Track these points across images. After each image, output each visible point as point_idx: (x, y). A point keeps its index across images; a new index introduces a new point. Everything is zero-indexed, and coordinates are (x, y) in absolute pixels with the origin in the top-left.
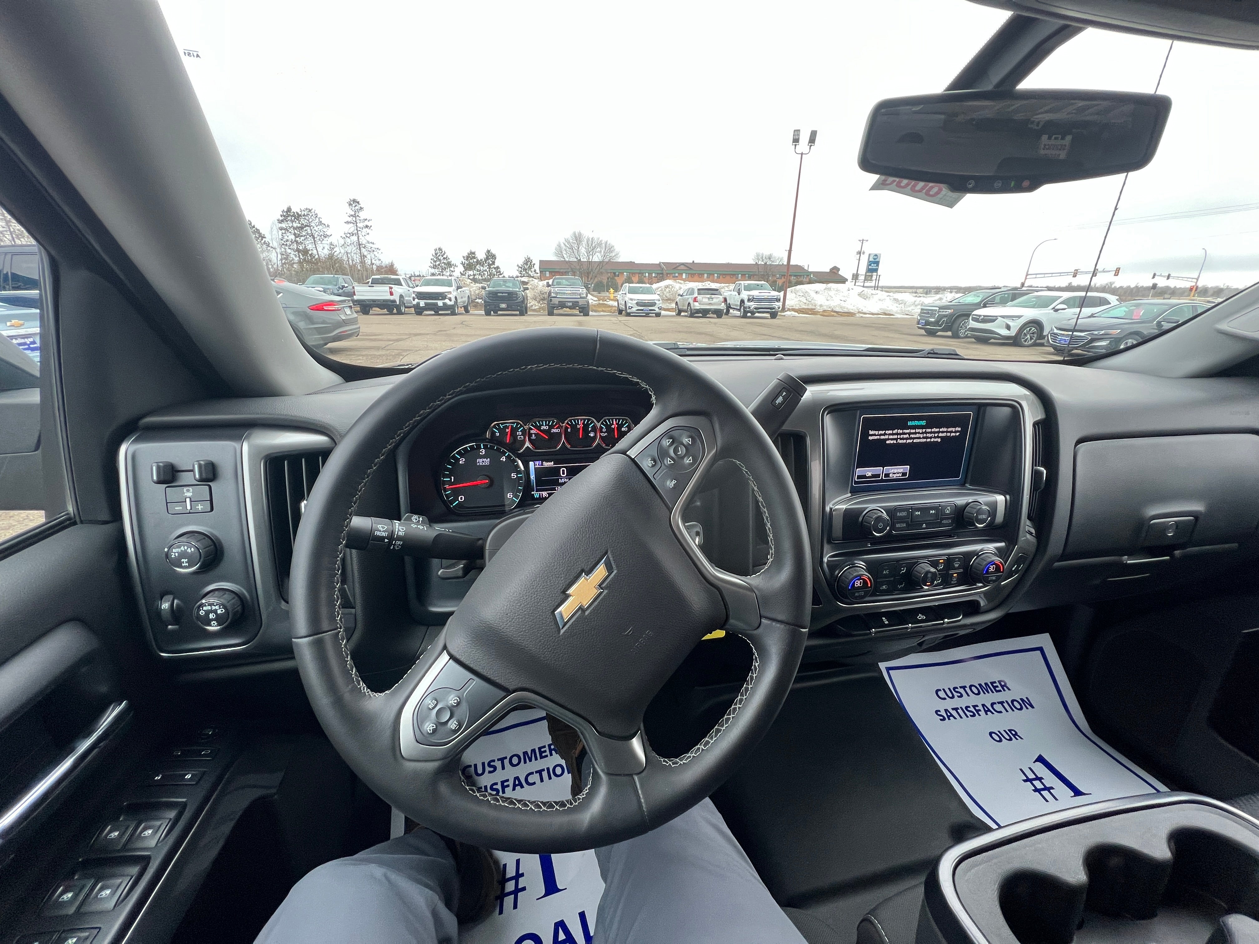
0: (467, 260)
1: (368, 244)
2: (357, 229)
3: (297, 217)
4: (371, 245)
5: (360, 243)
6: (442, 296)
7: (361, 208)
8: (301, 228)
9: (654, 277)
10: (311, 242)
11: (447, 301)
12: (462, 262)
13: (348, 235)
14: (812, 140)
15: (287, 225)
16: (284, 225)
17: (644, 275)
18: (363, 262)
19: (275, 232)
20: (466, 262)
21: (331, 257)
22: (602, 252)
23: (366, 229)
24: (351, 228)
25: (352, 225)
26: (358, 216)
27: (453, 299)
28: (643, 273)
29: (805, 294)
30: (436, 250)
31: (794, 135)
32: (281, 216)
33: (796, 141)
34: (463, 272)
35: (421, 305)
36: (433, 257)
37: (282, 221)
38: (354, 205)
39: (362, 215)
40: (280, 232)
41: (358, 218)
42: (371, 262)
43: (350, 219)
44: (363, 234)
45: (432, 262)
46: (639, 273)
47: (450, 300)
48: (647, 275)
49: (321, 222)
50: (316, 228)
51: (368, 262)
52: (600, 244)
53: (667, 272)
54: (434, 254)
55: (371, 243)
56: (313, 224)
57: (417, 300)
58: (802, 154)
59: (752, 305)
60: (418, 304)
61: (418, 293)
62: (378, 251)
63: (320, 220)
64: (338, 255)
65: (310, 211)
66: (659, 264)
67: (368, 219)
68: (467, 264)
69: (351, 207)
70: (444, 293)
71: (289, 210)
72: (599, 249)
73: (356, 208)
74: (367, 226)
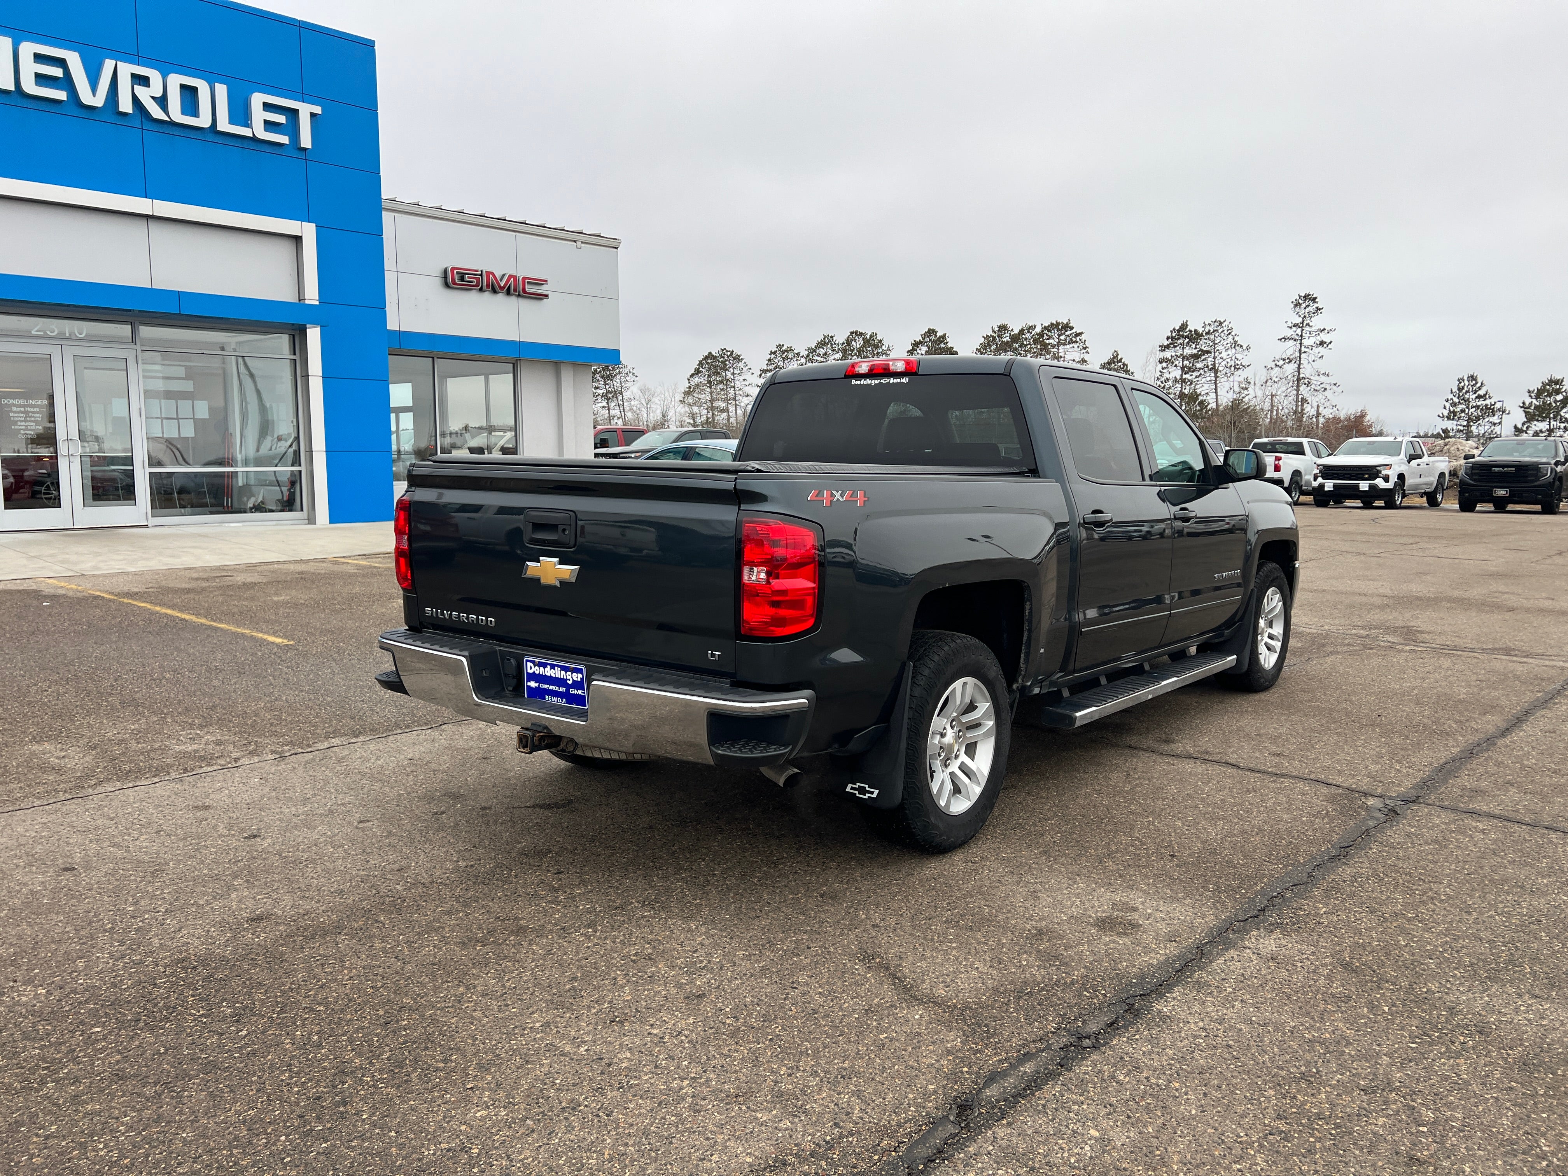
0: (1537, 397)
1: (1317, 378)
2: (1300, 350)
3: (1195, 337)
4: (1323, 379)
5: (1301, 376)
6: (1371, 472)
7: (1318, 309)
8: (1196, 357)
10: (1208, 379)
11: (1380, 482)
12: (1524, 403)
13: (1281, 363)
15: (1173, 354)
16: (1168, 354)
18: (1299, 414)
19: (1151, 367)
20: (1534, 401)
21: (1236, 405)
23: (1320, 348)
24: (1290, 349)
25: (1292, 342)
26: (1308, 324)
27: (1393, 479)
30: (1461, 380)
32: (1168, 338)
34: (1523, 424)
35: (1326, 489)
36: (1450, 396)
37: (1168, 347)
38: (1304, 305)
39: (1317, 322)
40: (1159, 367)
41: (1307, 328)
42: (1318, 411)
43: (1290, 333)
44: (1311, 359)
45: (1448, 405)
47: (1386, 479)
49: (1236, 342)
50: (1224, 355)
51: (1310, 410)
54: (1455, 389)
55: (1324, 374)
56: (1220, 347)
57: (1320, 480)
60: (1322, 486)
61: (1324, 466)
62: (1334, 387)
63: (1236, 338)
64: (1250, 400)
65: (1221, 323)
67: (1328, 329)
68: (1536, 407)
69: (1297, 309)
70: (1374, 467)
71: (1184, 326)
73: (1307, 310)
74: (1322, 343)
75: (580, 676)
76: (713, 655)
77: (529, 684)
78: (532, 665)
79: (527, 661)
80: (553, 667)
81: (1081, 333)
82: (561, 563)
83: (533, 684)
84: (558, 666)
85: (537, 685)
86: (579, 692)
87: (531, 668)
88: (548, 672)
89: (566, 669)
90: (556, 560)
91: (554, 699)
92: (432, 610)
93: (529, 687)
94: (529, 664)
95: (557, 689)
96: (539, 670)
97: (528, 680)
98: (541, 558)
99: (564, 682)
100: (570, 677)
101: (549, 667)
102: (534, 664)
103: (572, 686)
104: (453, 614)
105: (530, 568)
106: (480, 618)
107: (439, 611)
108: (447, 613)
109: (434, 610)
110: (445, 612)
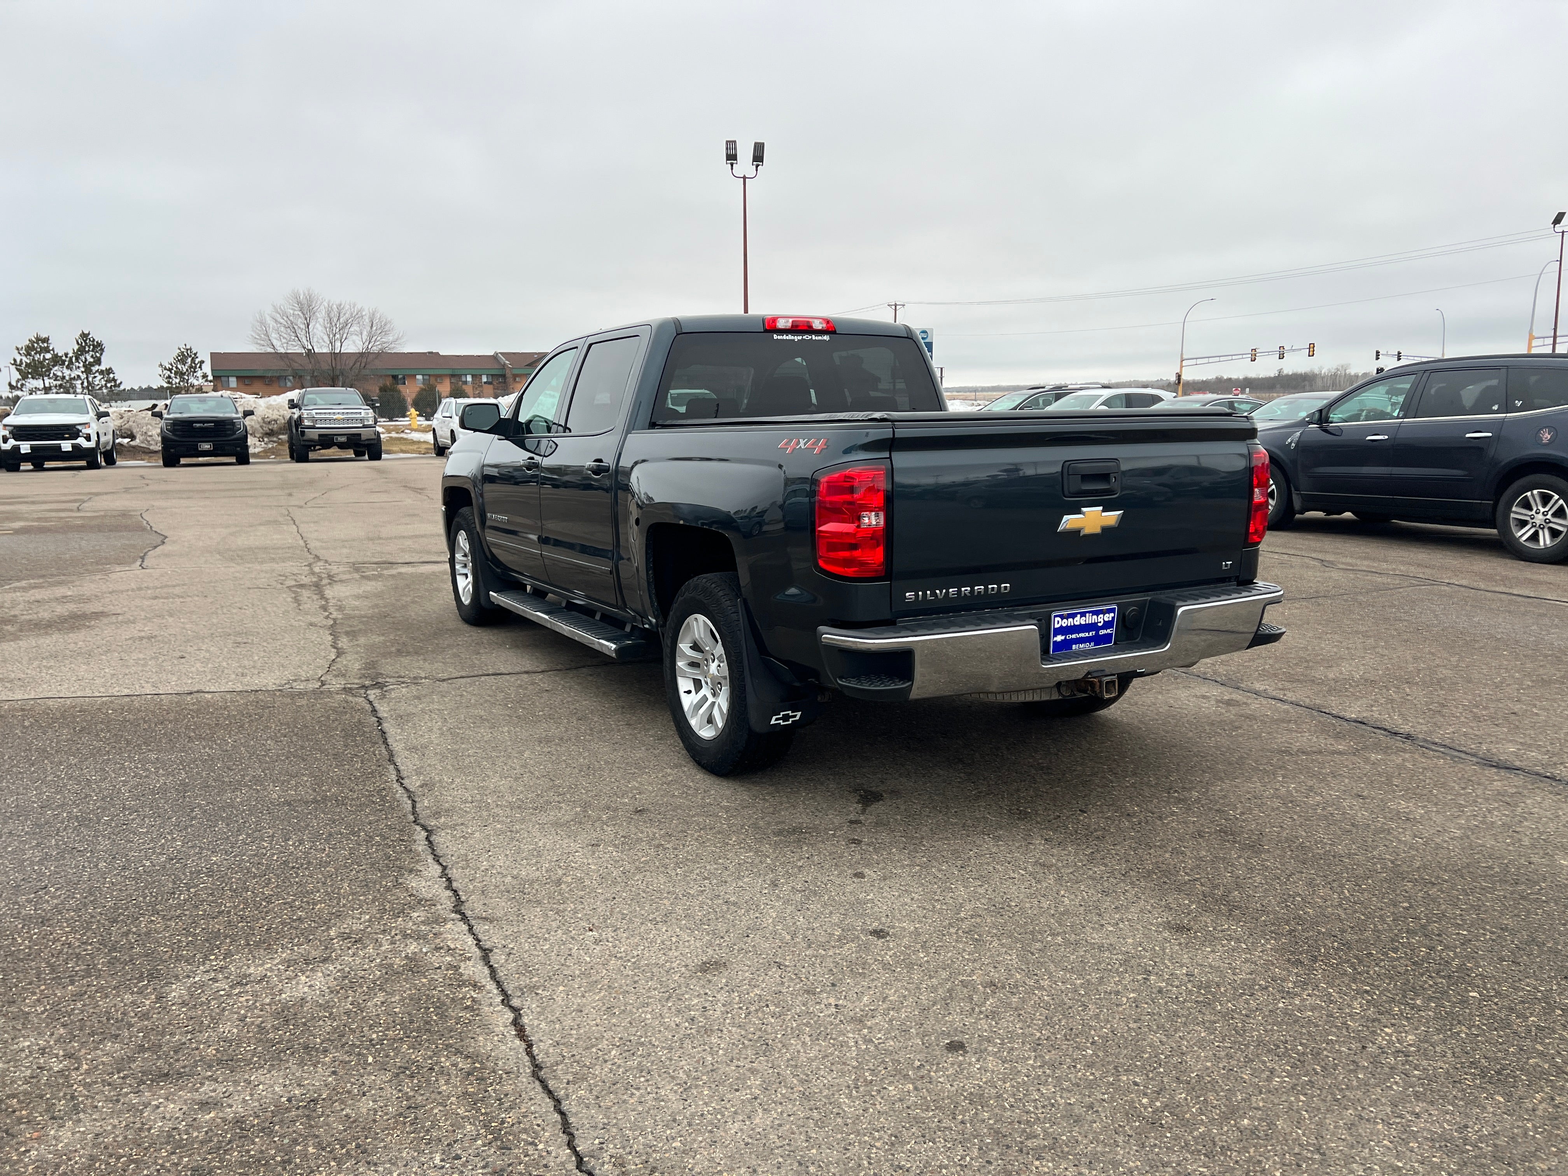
6: (71, 431)
9: (485, 383)
11: (81, 441)
14: (758, 157)
17: (464, 379)
22: (365, 333)
27: (94, 438)
28: (460, 376)
31: (727, 149)
33: (732, 157)
35: (23, 452)
46: (453, 376)
47: (88, 438)
48: (469, 378)
52: (357, 317)
53: (516, 372)
57: (12, 442)
58: (744, 177)
60: (16, 449)
61: (15, 427)
66: (495, 357)
70: (74, 426)
72: (355, 328)
75: (1112, 615)
76: (1226, 565)
77: (1055, 639)
78: (1060, 620)
79: (1055, 616)
80: (1083, 615)
82: (1103, 511)
83: (1059, 638)
84: (1089, 612)
85: (1063, 638)
86: (1109, 631)
87: (1058, 623)
88: (1078, 621)
89: (1097, 613)
90: (1101, 508)
91: (1082, 646)
92: (917, 595)
93: (1055, 642)
94: (1057, 619)
95: (1087, 635)
96: (1065, 623)
97: (1055, 636)
98: (1084, 509)
99: (1093, 627)
100: (1101, 619)
101: (1079, 616)
102: (1062, 617)
103: (1102, 628)
104: (951, 590)
105: (1069, 521)
106: (990, 586)
107: (928, 592)
108: (941, 592)
109: (920, 593)
110: (938, 592)
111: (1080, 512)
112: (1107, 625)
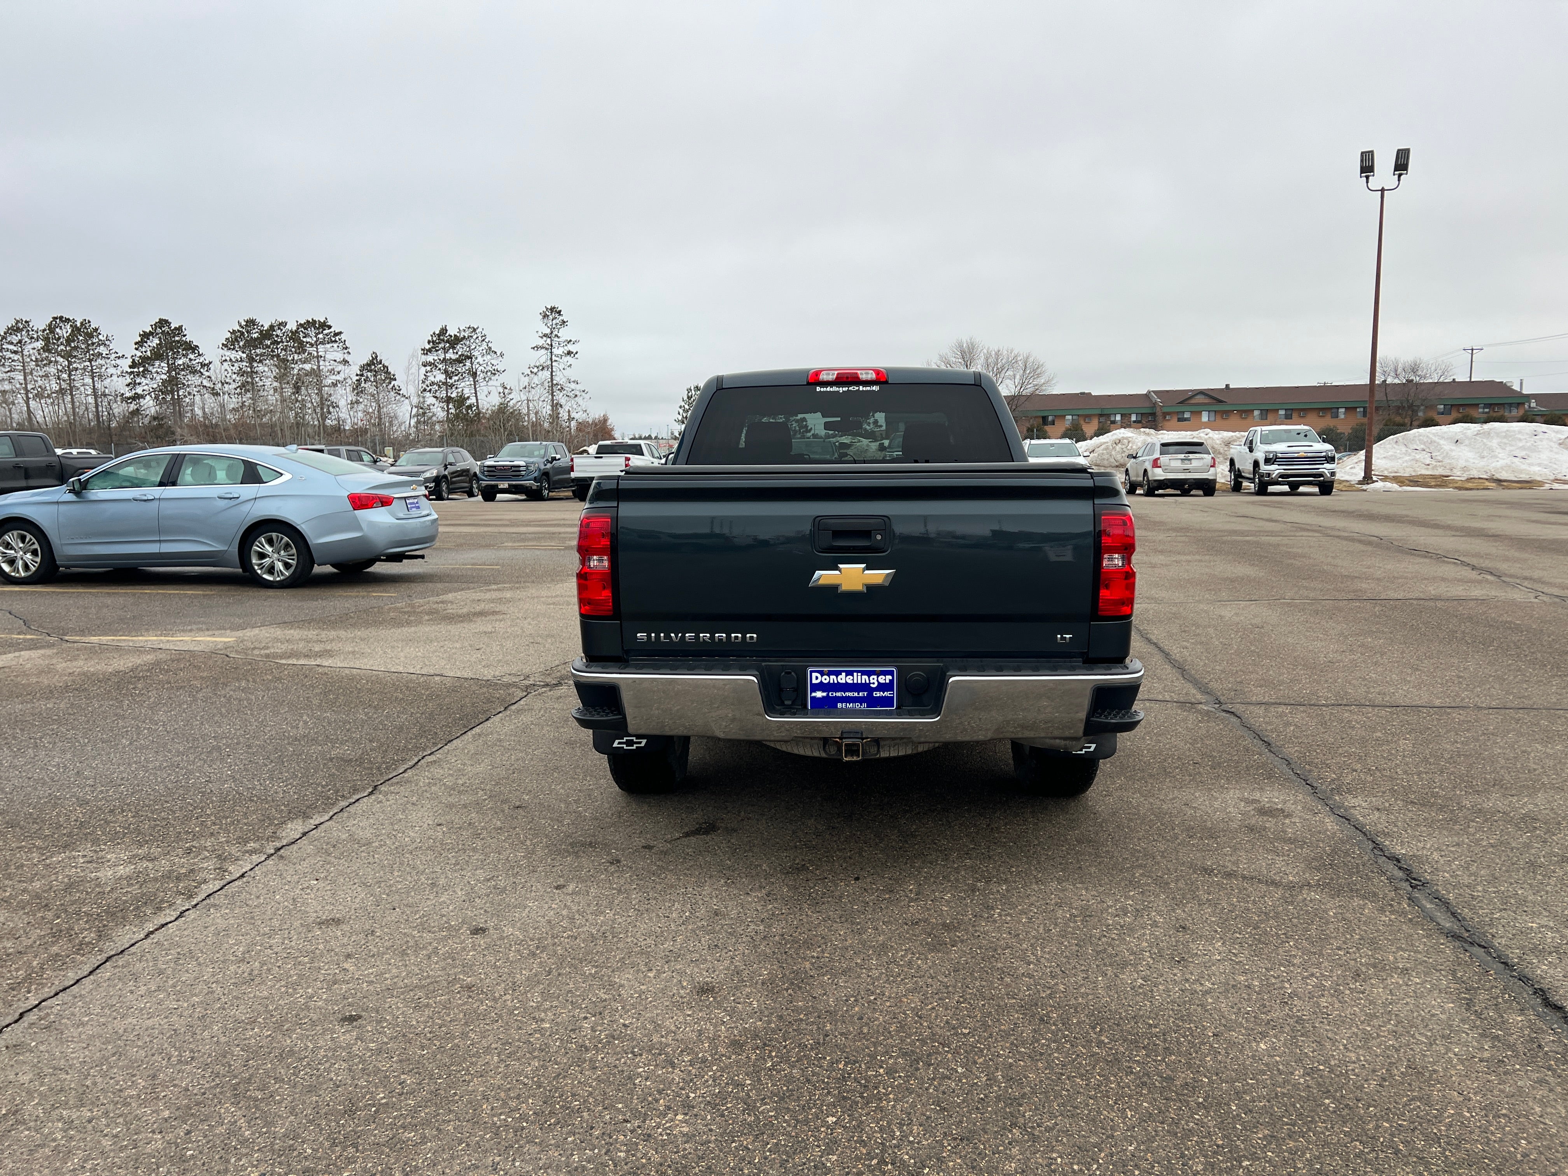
1: (568, 385)
2: (551, 359)
3: (455, 341)
4: (573, 386)
5: (555, 382)
7: (564, 322)
8: (459, 361)
9: (1134, 422)
10: (468, 383)
13: (535, 370)
14: (1401, 164)
15: (436, 358)
16: (430, 358)
17: (1112, 419)
18: (555, 417)
19: (414, 370)
21: (502, 409)
22: (1018, 377)
23: (568, 357)
24: (542, 357)
25: (543, 351)
26: (556, 336)
28: (1109, 415)
29: (1429, 448)
30: (689, 390)
31: (1362, 161)
32: (429, 342)
33: (1367, 168)
36: (683, 404)
37: (430, 350)
38: (551, 317)
39: (564, 334)
40: (423, 370)
41: (556, 339)
42: (569, 415)
43: (541, 342)
44: (561, 366)
45: (681, 411)
46: (1101, 415)
48: (1118, 418)
49: (490, 348)
50: (480, 360)
51: (563, 415)
52: (1012, 363)
53: (1165, 410)
54: (686, 398)
55: (574, 382)
56: (476, 353)
58: (1383, 190)
59: (1275, 470)
62: (583, 394)
63: (490, 345)
64: (515, 405)
65: (475, 330)
66: (1147, 396)
67: (573, 340)
69: (545, 320)
71: (444, 331)
72: (1010, 373)
73: (554, 322)
74: (569, 353)
75: (889, 677)
76: (1063, 638)
77: (814, 694)
78: (819, 675)
79: (811, 672)
80: (849, 673)
81: (340, 333)
82: (868, 568)
83: (819, 694)
84: (858, 672)
85: (825, 694)
86: (886, 694)
87: (816, 678)
88: (842, 679)
89: (869, 674)
90: (864, 566)
91: (850, 704)
92: (649, 636)
93: (813, 698)
94: (815, 674)
95: (856, 694)
96: (825, 679)
97: (813, 691)
98: (841, 566)
99: (865, 687)
100: (874, 681)
101: (844, 674)
102: (822, 673)
103: (876, 689)
104: (687, 635)
105: (823, 577)
106: (733, 635)
107: (662, 635)
108: (676, 636)
109: (653, 635)
110: (672, 635)
111: (837, 569)
112: (881, 687)
